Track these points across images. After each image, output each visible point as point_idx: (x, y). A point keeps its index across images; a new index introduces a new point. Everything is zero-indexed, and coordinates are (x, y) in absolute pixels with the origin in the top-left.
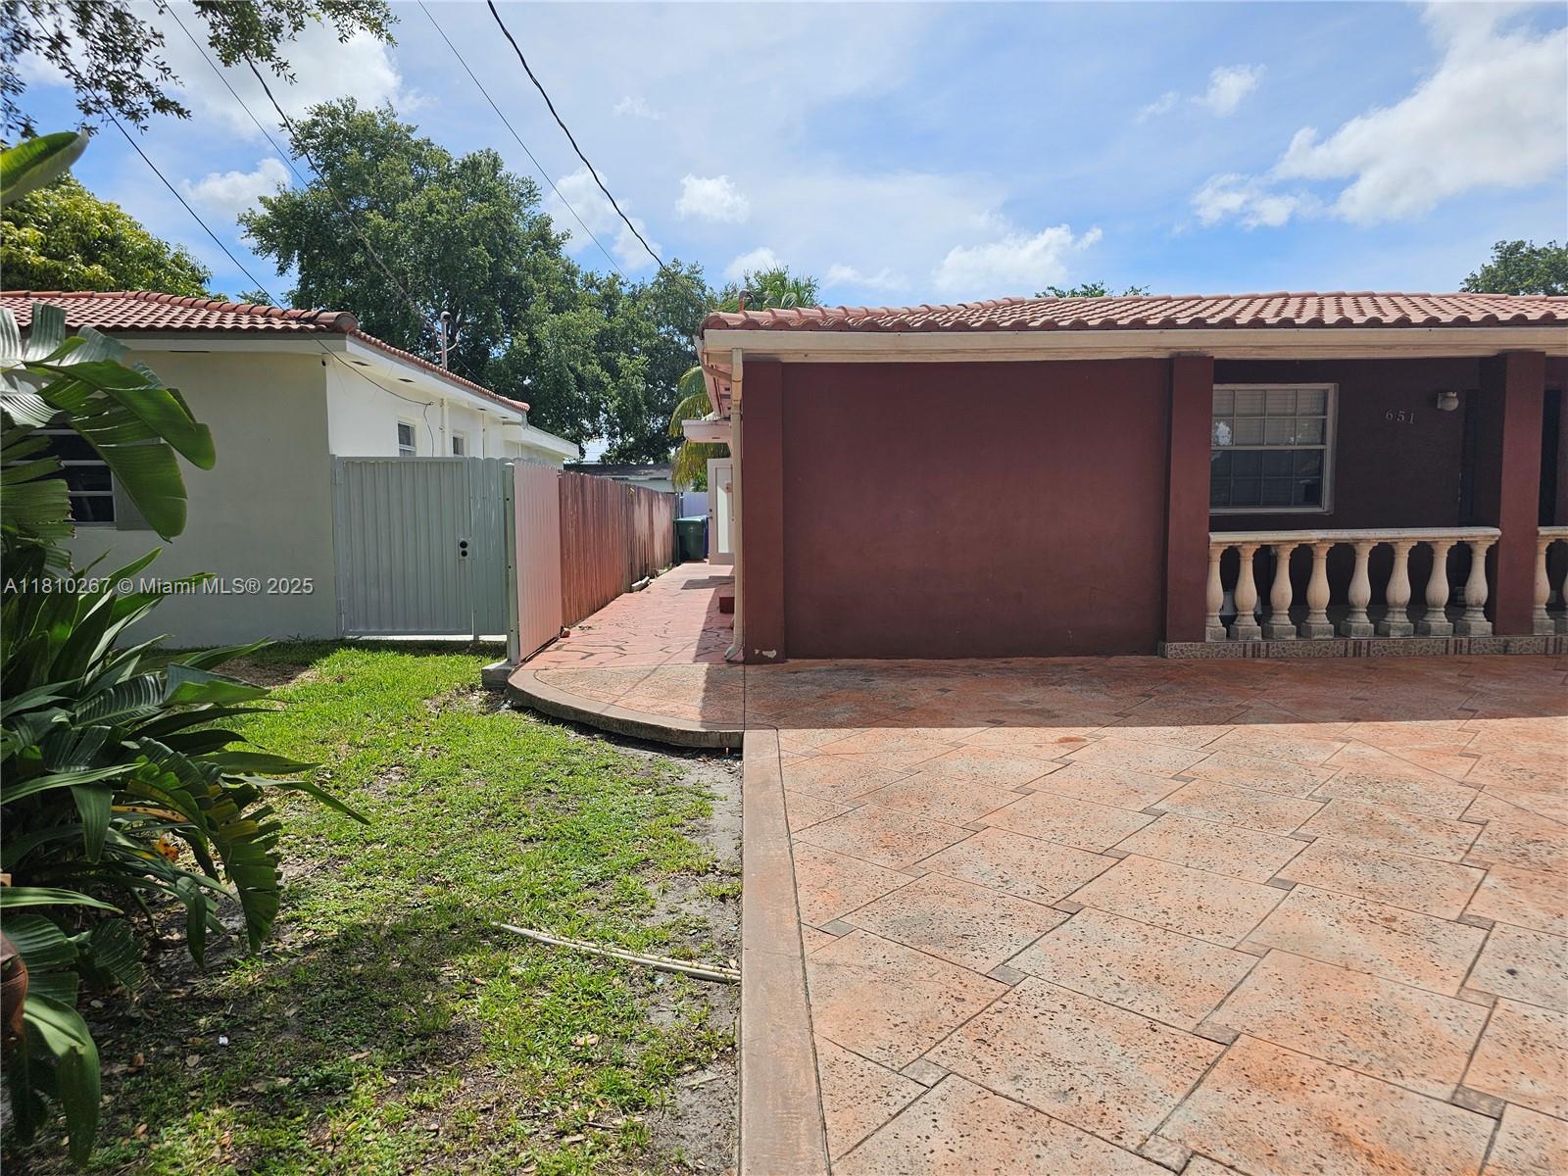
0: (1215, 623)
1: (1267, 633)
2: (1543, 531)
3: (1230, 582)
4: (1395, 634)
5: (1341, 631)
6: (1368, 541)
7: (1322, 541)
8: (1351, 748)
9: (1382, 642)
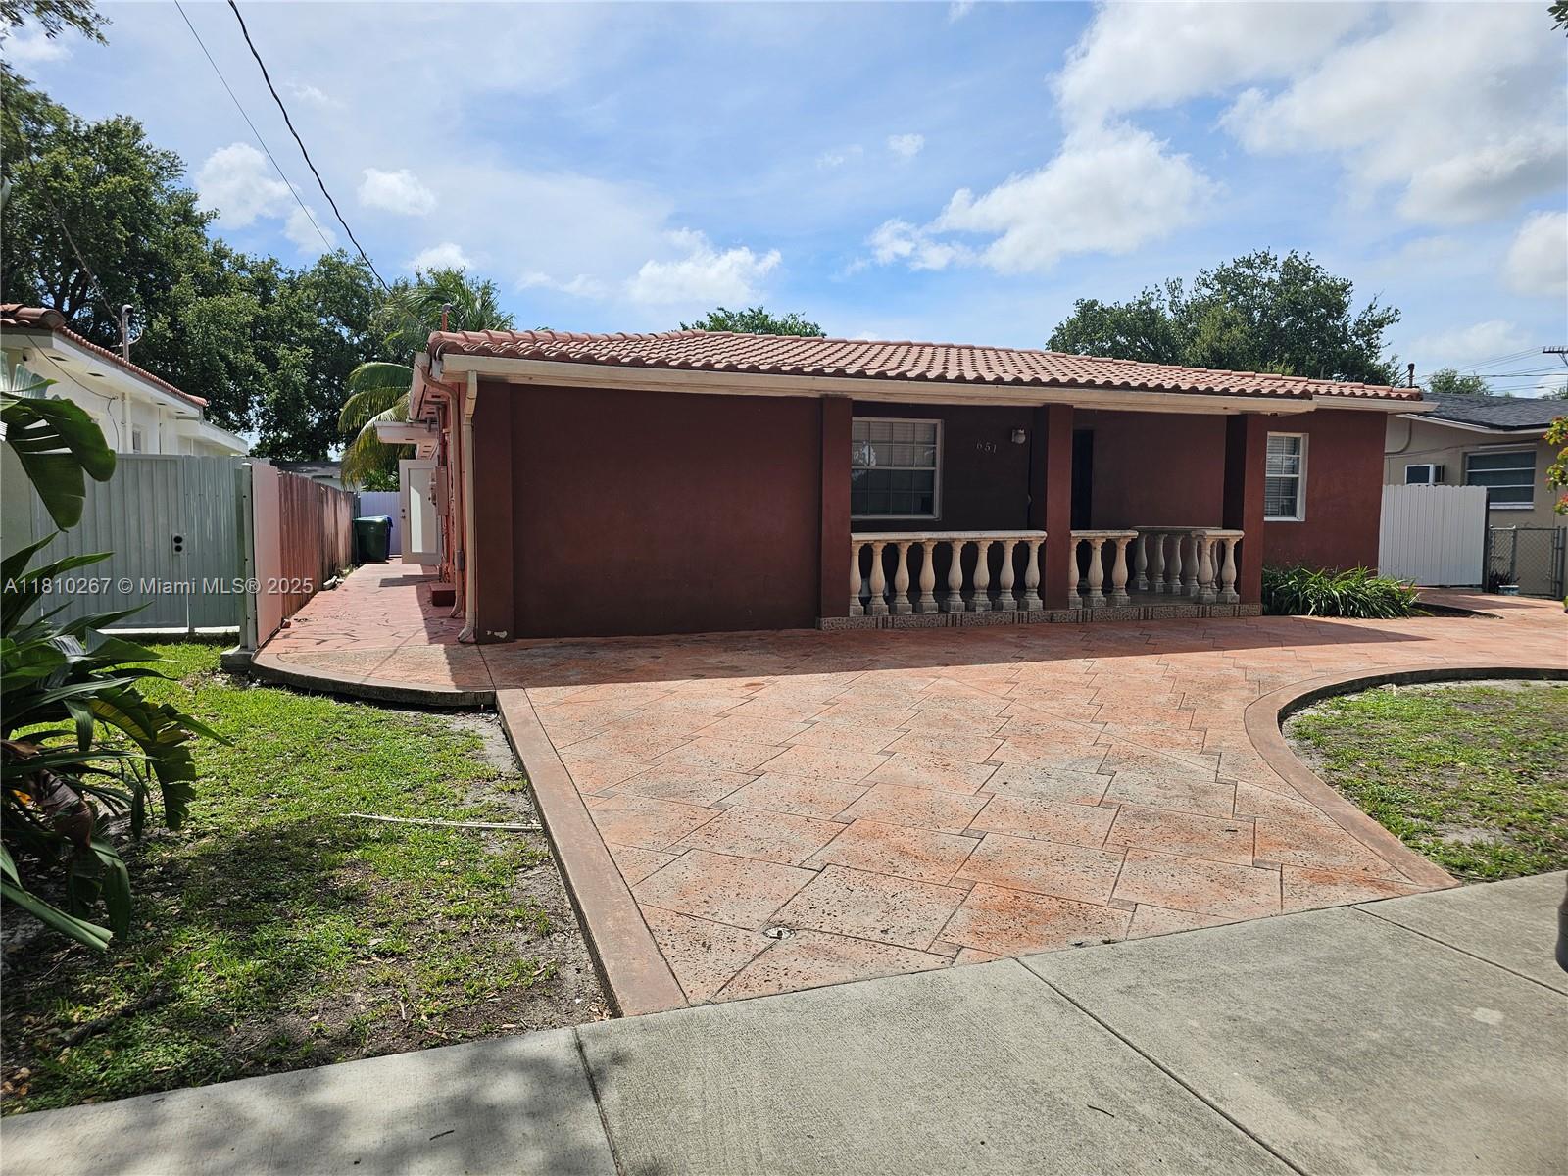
0: (856, 602)
1: (892, 610)
2: (1074, 533)
3: (866, 571)
4: (979, 609)
5: (943, 608)
6: (960, 540)
7: (929, 540)
8: (940, 681)
9: (971, 615)
